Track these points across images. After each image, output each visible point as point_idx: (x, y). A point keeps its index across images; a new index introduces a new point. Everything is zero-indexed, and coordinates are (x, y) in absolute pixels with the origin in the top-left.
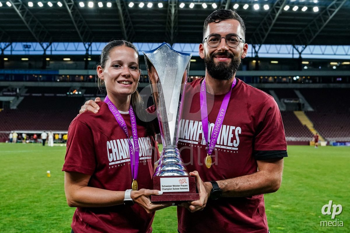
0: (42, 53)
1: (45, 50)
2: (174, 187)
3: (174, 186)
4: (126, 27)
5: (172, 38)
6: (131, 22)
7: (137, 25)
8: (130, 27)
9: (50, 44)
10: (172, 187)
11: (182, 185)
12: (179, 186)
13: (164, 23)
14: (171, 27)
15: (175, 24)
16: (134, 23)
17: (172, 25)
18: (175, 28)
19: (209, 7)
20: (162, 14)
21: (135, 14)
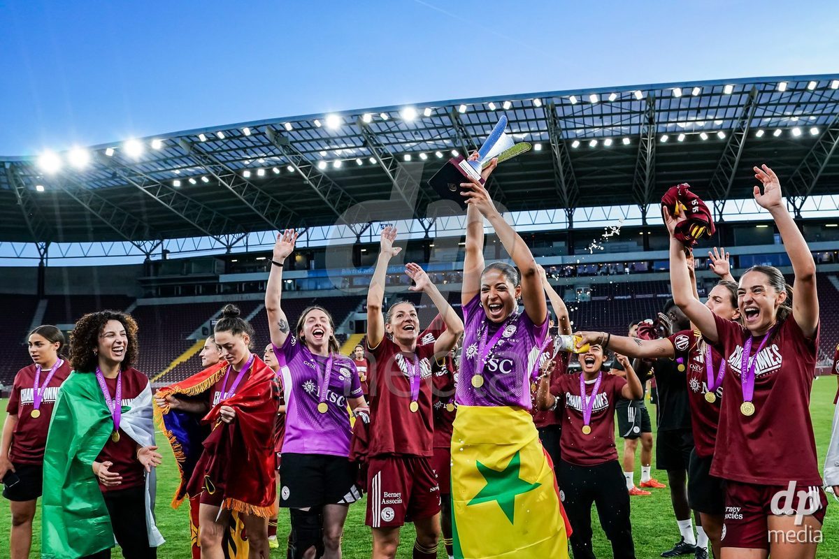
0: (422, 236)
1: (427, 231)
4: (566, 182)
5: (646, 196)
6: (573, 174)
7: (584, 178)
8: (572, 182)
9: (434, 220)
13: (632, 171)
14: (644, 177)
15: (651, 171)
16: (578, 174)
17: (647, 173)
18: (651, 177)
19: (713, 137)
20: (628, 156)
21: (580, 159)
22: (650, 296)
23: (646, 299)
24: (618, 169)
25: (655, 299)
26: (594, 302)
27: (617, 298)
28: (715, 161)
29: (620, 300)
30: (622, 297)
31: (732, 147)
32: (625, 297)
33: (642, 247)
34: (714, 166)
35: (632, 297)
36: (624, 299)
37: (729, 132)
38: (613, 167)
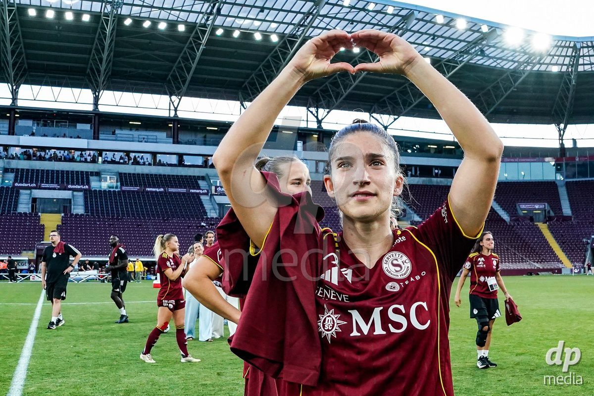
19: (266, 37)
20: (176, 44)
21: (125, 38)
22: (184, 190)
23: (179, 193)
24: (159, 56)
25: (189, 194)
26: (124, 191)
27: (148, 189)
28: (257, 63)
29: (152, 192)
30: (154, 190)
31: (280, 51)
32: (157, 190)
33: (171, 140)
34: (254, 68)
35: (165, 190)
36: (156, 192)
37: (282, 36)
38: (157, 52)
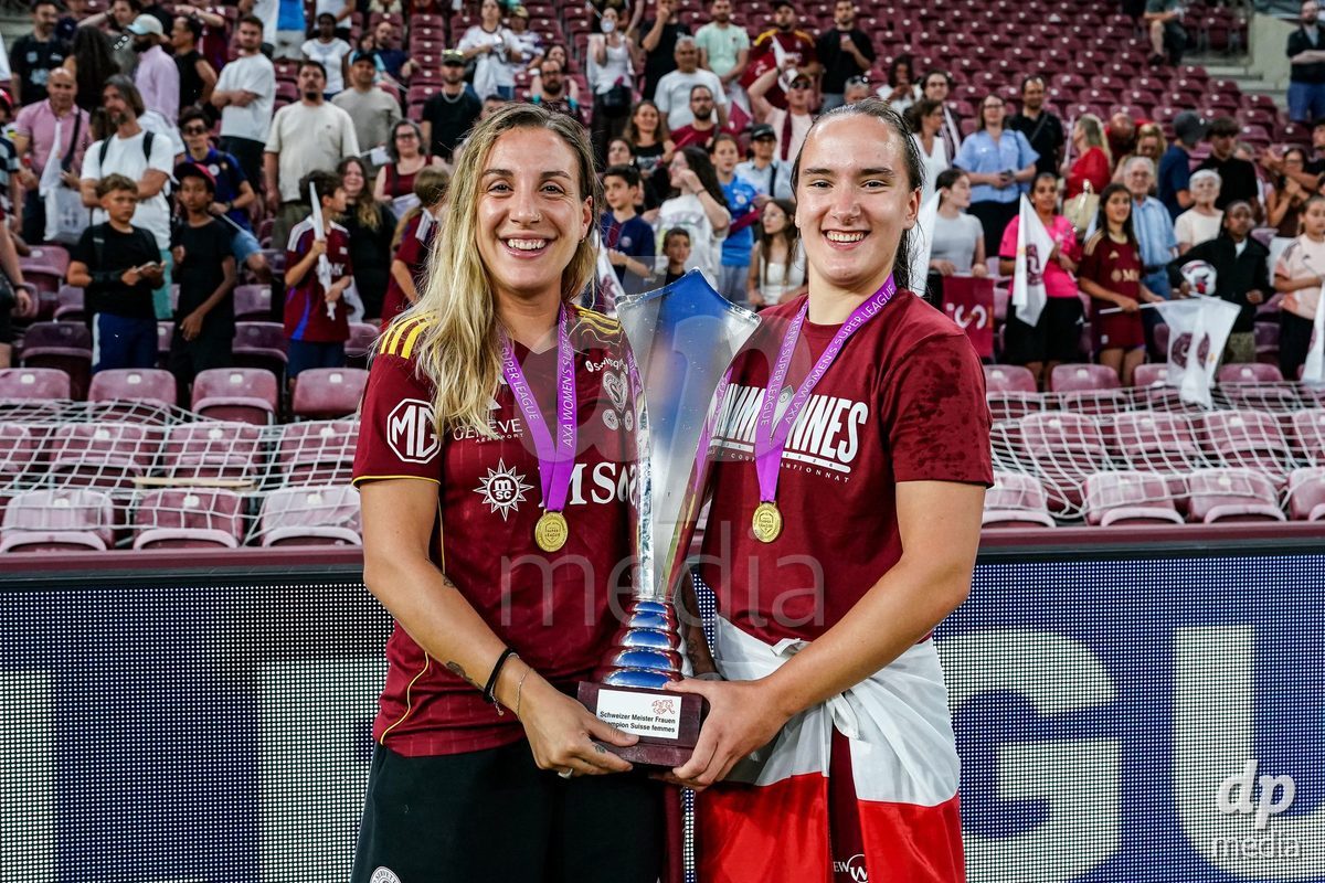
2: (636, 722)
3: (634, 717)
10: (629, 721)
11: (661, 716)
12: (650, 719)
